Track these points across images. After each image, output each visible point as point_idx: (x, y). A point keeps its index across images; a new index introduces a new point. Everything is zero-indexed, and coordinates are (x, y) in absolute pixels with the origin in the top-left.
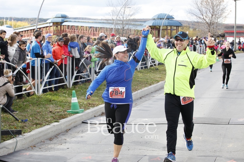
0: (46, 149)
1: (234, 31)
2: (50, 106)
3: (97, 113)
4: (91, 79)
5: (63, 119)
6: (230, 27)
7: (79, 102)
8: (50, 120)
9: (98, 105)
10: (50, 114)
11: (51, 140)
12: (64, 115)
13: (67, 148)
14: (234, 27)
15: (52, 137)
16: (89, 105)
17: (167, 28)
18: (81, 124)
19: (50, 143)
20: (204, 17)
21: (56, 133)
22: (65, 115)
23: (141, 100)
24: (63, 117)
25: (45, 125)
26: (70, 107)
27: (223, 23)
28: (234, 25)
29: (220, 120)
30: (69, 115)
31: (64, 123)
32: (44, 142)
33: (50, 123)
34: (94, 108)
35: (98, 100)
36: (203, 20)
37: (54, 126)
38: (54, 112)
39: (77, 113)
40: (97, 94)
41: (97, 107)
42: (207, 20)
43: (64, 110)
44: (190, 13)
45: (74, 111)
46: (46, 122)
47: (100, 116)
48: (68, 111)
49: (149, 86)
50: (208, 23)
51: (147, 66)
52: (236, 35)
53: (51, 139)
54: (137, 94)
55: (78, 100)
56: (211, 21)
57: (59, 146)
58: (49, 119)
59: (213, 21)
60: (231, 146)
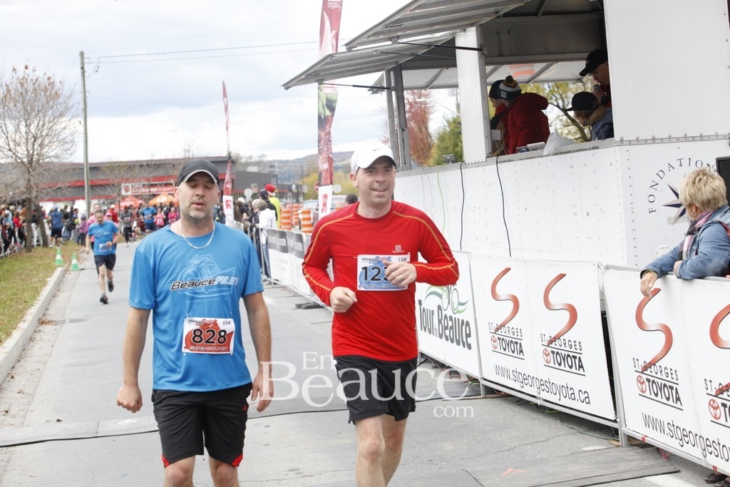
1: (83, 181)
6: (77, 171)
14: (83, 169)
23: (20, 382)
27: (64, 161)
28: (82, 164)
36: (11, 154)
42: (22, 152)
50: (22, 162)
52: (90, 194)
56: (32, 155)
59: (37, 154)
60: (451, 448)
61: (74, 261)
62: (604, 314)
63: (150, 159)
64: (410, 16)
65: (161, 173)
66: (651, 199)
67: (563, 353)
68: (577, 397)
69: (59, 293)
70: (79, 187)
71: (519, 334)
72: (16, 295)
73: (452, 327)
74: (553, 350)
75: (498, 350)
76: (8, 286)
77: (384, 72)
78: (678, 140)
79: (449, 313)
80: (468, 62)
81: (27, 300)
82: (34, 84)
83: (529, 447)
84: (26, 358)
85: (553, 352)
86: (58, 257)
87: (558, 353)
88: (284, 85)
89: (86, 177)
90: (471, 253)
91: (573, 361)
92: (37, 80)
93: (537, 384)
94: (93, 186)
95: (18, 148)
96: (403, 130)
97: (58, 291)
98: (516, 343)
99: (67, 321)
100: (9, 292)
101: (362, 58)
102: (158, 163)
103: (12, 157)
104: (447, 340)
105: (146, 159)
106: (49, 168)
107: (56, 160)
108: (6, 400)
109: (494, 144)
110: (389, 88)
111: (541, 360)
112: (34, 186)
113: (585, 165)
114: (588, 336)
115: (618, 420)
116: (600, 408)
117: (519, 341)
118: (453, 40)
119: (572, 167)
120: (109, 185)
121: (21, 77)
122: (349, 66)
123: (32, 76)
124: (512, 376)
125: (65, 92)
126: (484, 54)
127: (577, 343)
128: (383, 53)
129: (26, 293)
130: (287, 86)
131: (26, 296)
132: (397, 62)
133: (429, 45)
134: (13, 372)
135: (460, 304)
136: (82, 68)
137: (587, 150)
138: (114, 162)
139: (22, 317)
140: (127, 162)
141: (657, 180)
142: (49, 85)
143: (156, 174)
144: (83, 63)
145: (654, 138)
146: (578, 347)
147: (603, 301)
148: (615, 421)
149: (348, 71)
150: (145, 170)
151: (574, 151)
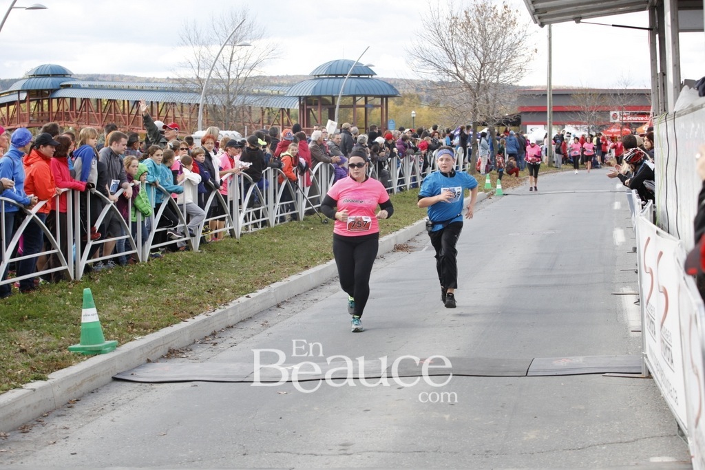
0: (11, 457)
1: (546, 107)
2: (21, 333)
3: (153, 351)
4: (136, 254)
5: (59, 369)
6: (534, 98)
7: (102, 321)
8: (22, 373)
9: (158, 330)
10: (22, 355)
11: (26, 430)
12: (60, 360)
13: (72, 454)
14: (546, 95)
15: (29, 424)
16: (133, 327)
17: (355, 101)
18: (110, 382)
19: (23, 439)
20: (460, 69)
21: (40, 410)
22: (63, 359)
23: (280, 312)
24: (57, 365)
25: (7, 390)
26: (78, 335)
27: (516, 84)
28: (546, 91)
29: (503, 365)
30: (75, 358)
31: (62, 382)
32: (6, 437)
33: (19, 382)
34: (147, 336)
35: (157, 313)
36: (457, 77)
37: (34, 390)
38: (33, 351)
39: (98, 352)
40: (154, 297)
41: (154, 334)
42: (469, 79)
43: (61, 344)
44: (420, 60)
45: (90, 348)
46: (11, 380)
47: (163, 359)
48: (72, 346)
49: (301, 271)
50: (469, 87)
51: (298, 213)
52: (552, 121)
53: (24, 429)
54: (269, 293)
55: (99, 314)
56: (479, 80)
57: (48, 448)
58: (19, 372)
59: (485, 80)
61: (499, 187)
65: (635, 102)
84: (325, 287)
86: (488, 181)
88: (535, 23)
89: (549, 104)
92: (494, 8)
96: (664, 75)
99: (425, 249)
102: (631, 93)
108: (236, 331)
110: (652, 30)
112: (479, 111)
117: (654, 321)
120: (579, 112)
127: (669, 334)
134: (291, 299)
140: (598, 90)
143: (630, 103)
150: (619, 100)
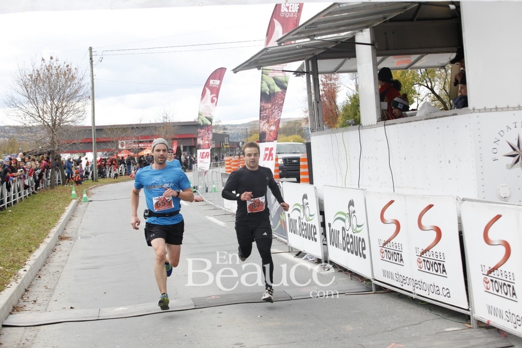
1: (92, 139)
3: (9, 307)
6: (87, 132)
14: (92, 130)
23: (44, 280)
27: (78, 124)
28: (91, 127)
36: (39, 118)
42: (48, 118)
44: (13, 107)
47: (15, 312)
50: (48, 125)
52: (96, 148)
56: (55, 120)
59: (59, 119)
60: (351, 328)
61: (85, 195)
62: (461, 233)
63: (139, 123)
64: (323, 20)
65: (146, 133)
66: (495, 151)
67: (432, 261)
68: (441, 293)
69: (73, 218)
70: (89, 143)
71: (400, 247)
72: (43, 219)
73: (352, 243)
74: (424, 259)
75: (385, 259)
76: (38, 212)
77: (304, 61)
78: (514, 109)
79: (350, 232)
80: (364, 54)
81: (51, 223)
82: (57, 69)
83: (407, 328)
84: (50, 264)
85: (424, 261)
86: (74, 192)
87: (427, 261)
88: (233, 70)
89: (93, 136)
90: (366, 190)
91: (438, 267)
92: (59, 67)
93: (412, 283)
94: (98, 143)
95: (45, 115)
96: (318, 102)
97: (73, 216)
98: (398, 254)
99: (79, 238)
100: (38, 217)
101: (289, 50)
102: (144, 126)
103: (41, 122)
104: (349, 252)
105: (136, 123)
106: (68, 129)
107: (72, 124)
108: (35, 293)
109: (383, 112)
110: (308, 73)
111: (416, 266)
112: (56, 142)
113: (448, 127)
114: (449, 249)
115: (470, 309)
116: (458, 300)
117: (400, 253)
118: (353, 38)
119: (438, 128)
120: (109, 142)
121: (48, 65)
122: (279, 56)
123: (55, 64)
124: (395, 278)
125: (79, 76)
126: (375, 48)
127: (441, 254)
128: (304, 47)
129: (50, 217)
130: (235, 71)
131: (50, 219)
132: (313, 54)
133: (336, 41)
134: (40, 273)
135: (358, 226)
136: (91, 59)
137: (448, 116)
138: (114, 125)
139: (47, 235)
141: (499, 137)
142: (67, 70)
143: (143, 134)
144: (91, 55)
145: (496, 108)
146: (442, 257)
147: (460, 224)
148: (468, 310)
149: (279, 60)
150: (136, 131)
151: (439, 117)
